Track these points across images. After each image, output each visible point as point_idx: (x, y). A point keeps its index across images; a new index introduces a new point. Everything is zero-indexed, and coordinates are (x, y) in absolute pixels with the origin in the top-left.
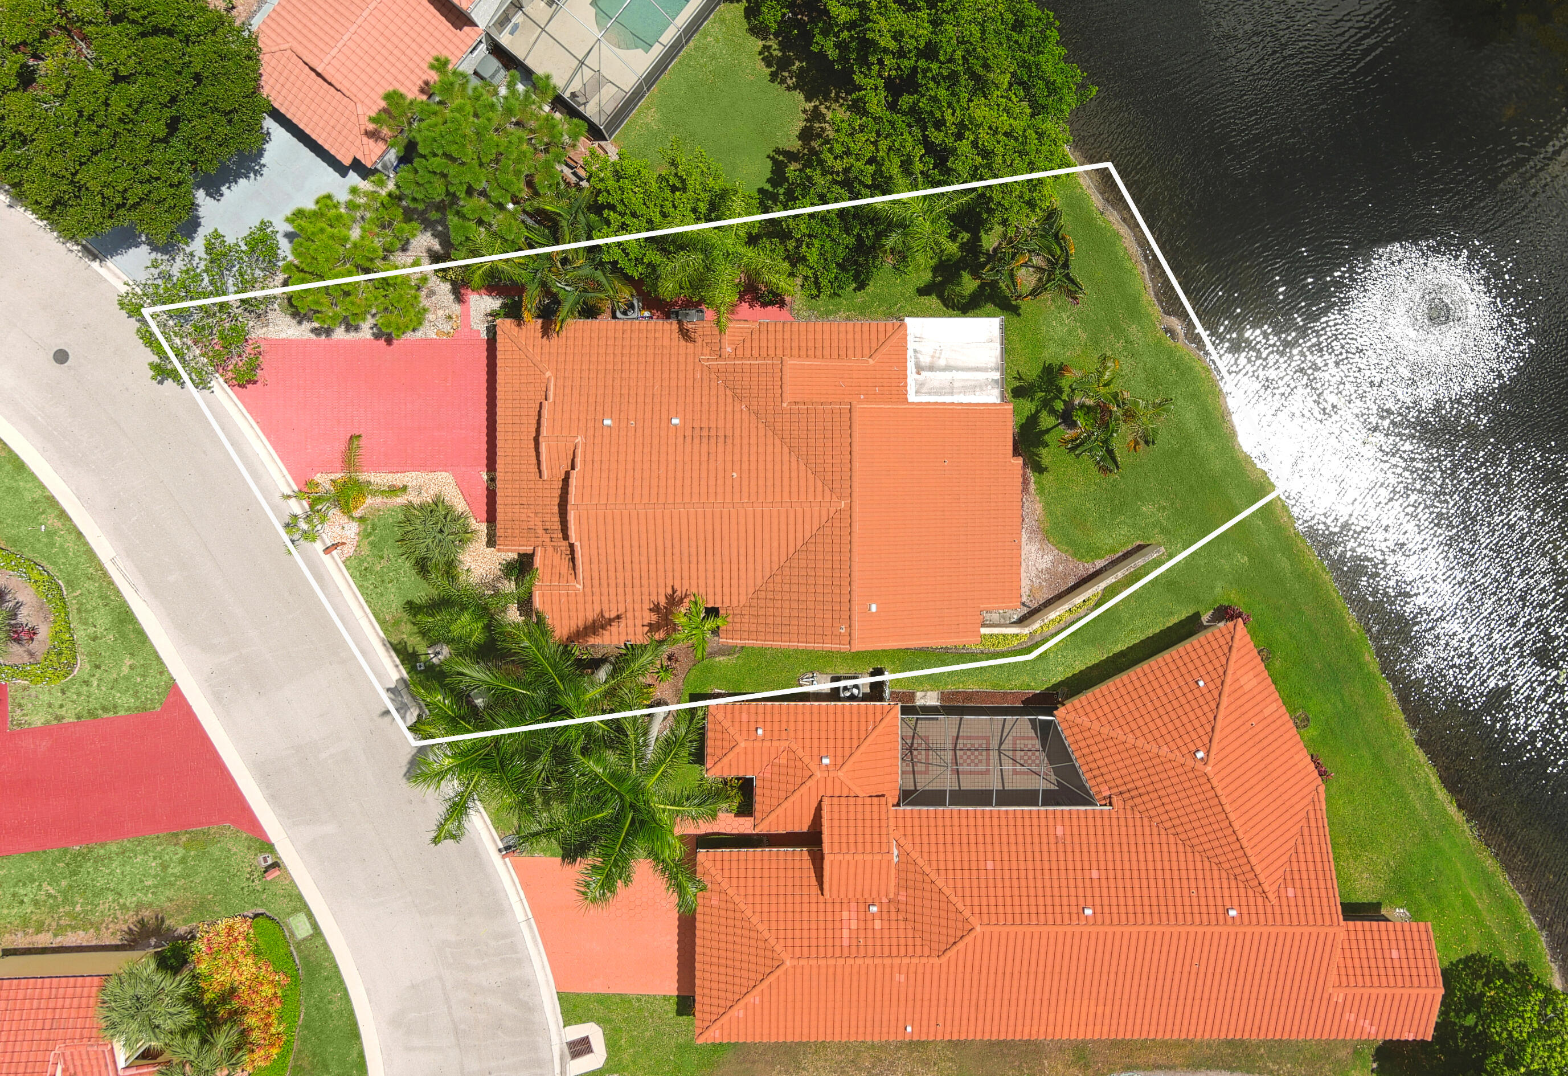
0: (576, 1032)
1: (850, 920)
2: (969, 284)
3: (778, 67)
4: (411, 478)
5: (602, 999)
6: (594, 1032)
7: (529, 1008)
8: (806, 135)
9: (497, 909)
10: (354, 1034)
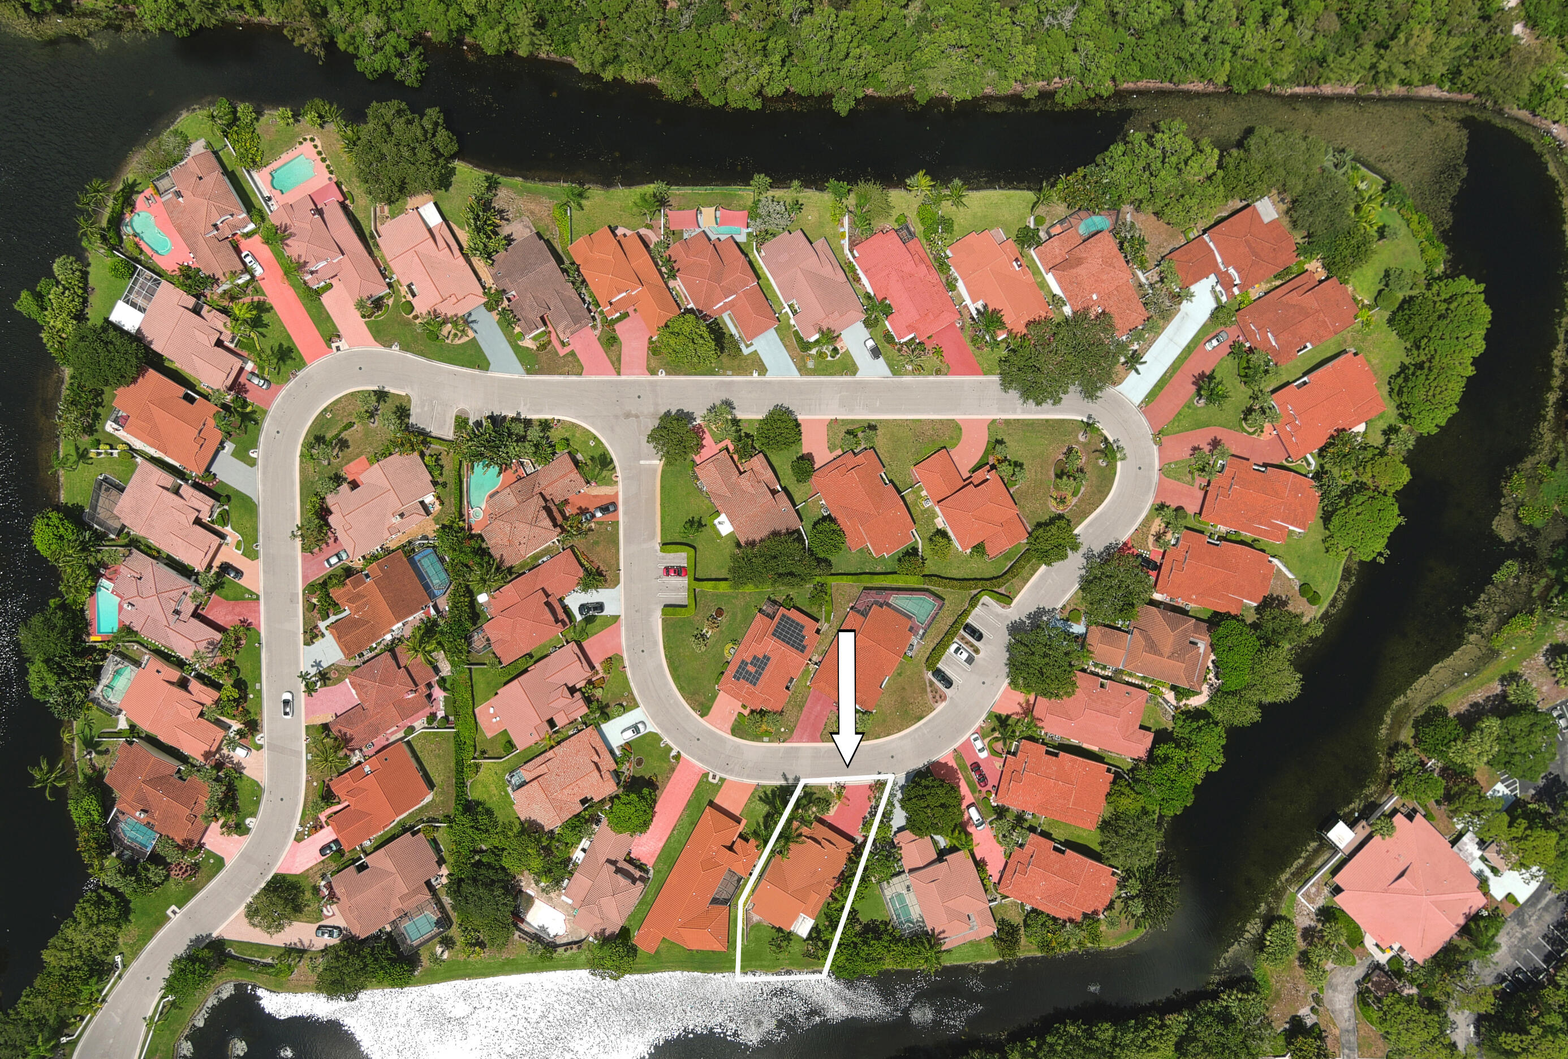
0: (717, 778)
1: (715, 848)
2: (814, 935)
3: (873, 921)
4: (836, 808)
5: (721, 786)
6: (715, 781)
7: (726, 772)
8: (858, 919)
9: (748, 777)
10: (741, 738)
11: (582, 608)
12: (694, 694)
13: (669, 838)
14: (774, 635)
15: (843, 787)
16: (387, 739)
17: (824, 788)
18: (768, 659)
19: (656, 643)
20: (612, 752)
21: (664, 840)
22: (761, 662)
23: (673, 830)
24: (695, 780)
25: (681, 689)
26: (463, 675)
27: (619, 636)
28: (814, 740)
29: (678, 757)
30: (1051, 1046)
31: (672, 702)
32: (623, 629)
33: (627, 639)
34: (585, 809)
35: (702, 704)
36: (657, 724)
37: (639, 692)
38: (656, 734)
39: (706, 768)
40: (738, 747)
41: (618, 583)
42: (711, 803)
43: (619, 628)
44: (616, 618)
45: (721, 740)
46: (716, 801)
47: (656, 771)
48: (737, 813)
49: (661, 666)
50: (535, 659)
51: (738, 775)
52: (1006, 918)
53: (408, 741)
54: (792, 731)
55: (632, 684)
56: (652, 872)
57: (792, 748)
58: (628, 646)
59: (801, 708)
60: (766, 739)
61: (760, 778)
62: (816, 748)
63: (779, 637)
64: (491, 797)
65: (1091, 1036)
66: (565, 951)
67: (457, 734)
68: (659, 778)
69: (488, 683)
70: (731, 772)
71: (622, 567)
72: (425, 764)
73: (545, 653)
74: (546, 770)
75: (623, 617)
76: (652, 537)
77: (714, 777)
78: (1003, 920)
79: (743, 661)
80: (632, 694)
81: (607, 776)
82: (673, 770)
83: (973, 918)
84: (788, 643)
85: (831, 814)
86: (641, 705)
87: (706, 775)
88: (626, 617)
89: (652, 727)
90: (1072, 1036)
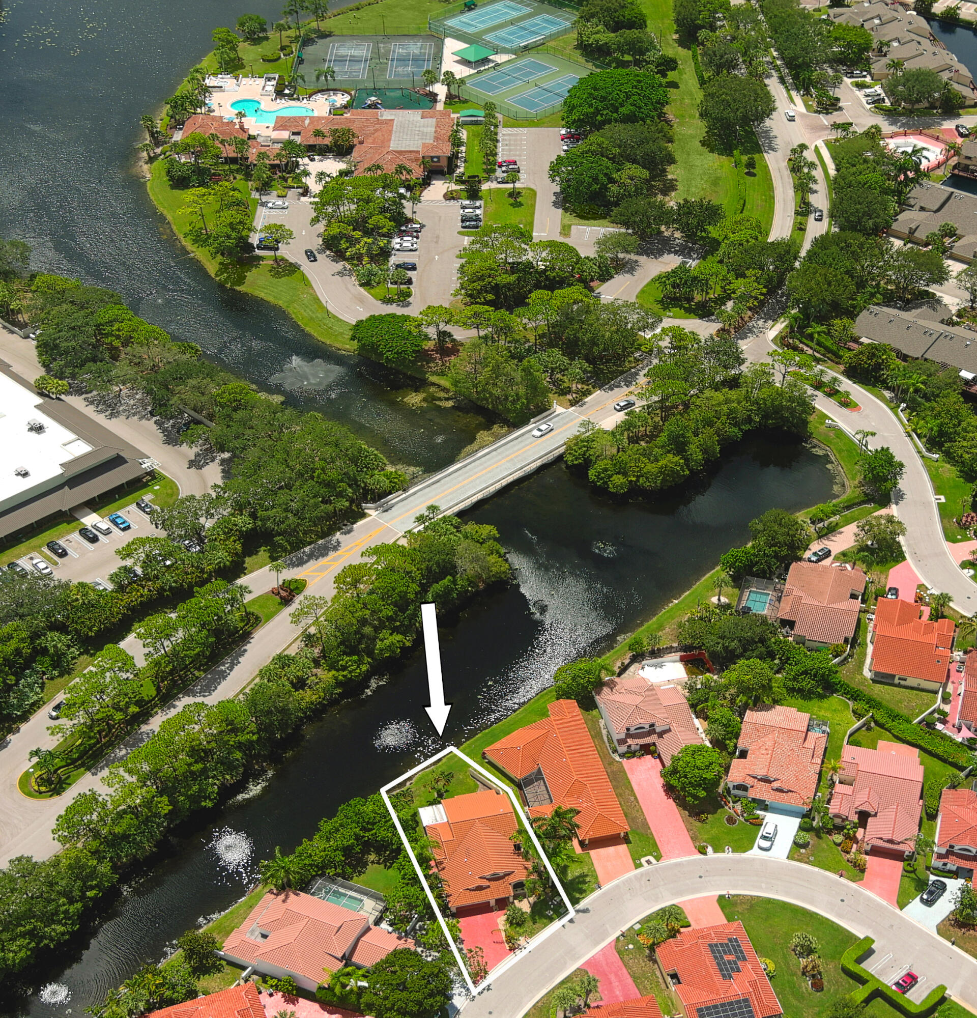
0: (645, 864)
4: (502, 928)
9: (617, 887)
11: (944, 887)
12: (752, 906)
13: (632, 791)
14: (746, 1000)
15: (512, 949)
16: (953, 682)
17: (531, 934)
18: (724, 977)
19: (840, 916)
20: (766, 808)
21: (635, 787)
22: (727, 971)
23: (636, 798)
24: (663, 849)
25: (769, 901)
26: (964, 760)
27: (880, 895)
28: (588, 963)
29: (703, 851)
30: (71, 901)
31: (764, 885)
32: (884, 903)
33: (869, 899)
34: (736, 747)
35: (735, 904)
36: (753, 860)
37: (802, 869)
38: (745, 852)
39: (664, 863)
40: (656, 901)
41: (939, 933)
42: (626, 840)
43: (889, 900)
44: (902, 906)
45: (680, 893)
46: (625, 846)
47: (708, 826)
48: (593, 853)
49: (812, 903)
50: (925, 820)
51: (629, 880)
52: (218, 975)
53: (936, 692)
54: (619, 952)
55: (816, 869)
56: (617, 758)
57: (603, 940)
58: (861, 894)
59: (635, 978)
60: (638, 927)
61: (604, 894)
62: (579, 958)
63: (738, 1002)
64: (820, 707)
65: (32, 934)
66: (623, 663)
67: (909, 721)
68: (699, 824)
69: (934, 774)
70: (638, 878)
71: (954, 948)
72: (901, 690)
73: (923, 830)
74: (806, 745)
75: (897, 911)
76: (963, 996)
77: (649, 862)
78: (219, 971)
79: (744, 959)
80: (806, 863)
81: (750, 782)
82: (694, 839)
83: (260, 940)
84: (723, 1005)
85: (501, 920)
86: (787, 861)
87: (658, 858)
88: (894, 913)
89: (755, 852)
90: (54, 922)
